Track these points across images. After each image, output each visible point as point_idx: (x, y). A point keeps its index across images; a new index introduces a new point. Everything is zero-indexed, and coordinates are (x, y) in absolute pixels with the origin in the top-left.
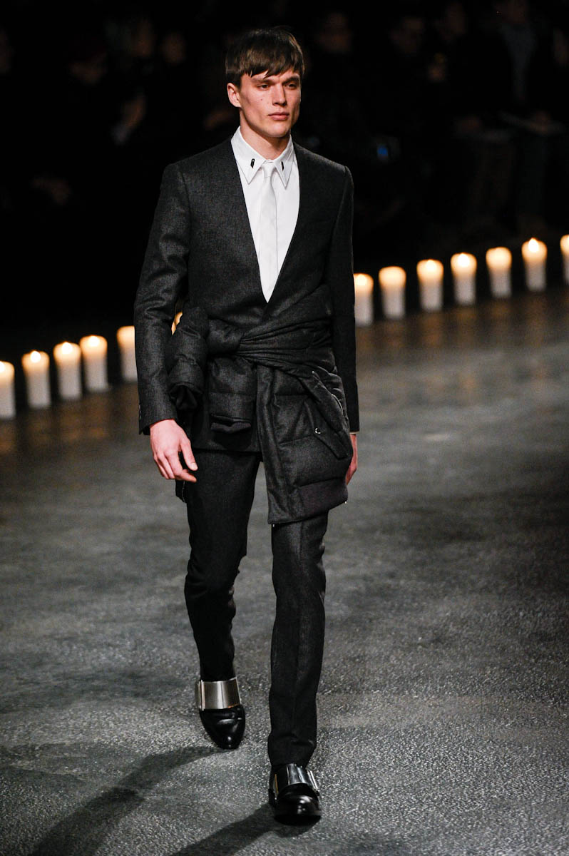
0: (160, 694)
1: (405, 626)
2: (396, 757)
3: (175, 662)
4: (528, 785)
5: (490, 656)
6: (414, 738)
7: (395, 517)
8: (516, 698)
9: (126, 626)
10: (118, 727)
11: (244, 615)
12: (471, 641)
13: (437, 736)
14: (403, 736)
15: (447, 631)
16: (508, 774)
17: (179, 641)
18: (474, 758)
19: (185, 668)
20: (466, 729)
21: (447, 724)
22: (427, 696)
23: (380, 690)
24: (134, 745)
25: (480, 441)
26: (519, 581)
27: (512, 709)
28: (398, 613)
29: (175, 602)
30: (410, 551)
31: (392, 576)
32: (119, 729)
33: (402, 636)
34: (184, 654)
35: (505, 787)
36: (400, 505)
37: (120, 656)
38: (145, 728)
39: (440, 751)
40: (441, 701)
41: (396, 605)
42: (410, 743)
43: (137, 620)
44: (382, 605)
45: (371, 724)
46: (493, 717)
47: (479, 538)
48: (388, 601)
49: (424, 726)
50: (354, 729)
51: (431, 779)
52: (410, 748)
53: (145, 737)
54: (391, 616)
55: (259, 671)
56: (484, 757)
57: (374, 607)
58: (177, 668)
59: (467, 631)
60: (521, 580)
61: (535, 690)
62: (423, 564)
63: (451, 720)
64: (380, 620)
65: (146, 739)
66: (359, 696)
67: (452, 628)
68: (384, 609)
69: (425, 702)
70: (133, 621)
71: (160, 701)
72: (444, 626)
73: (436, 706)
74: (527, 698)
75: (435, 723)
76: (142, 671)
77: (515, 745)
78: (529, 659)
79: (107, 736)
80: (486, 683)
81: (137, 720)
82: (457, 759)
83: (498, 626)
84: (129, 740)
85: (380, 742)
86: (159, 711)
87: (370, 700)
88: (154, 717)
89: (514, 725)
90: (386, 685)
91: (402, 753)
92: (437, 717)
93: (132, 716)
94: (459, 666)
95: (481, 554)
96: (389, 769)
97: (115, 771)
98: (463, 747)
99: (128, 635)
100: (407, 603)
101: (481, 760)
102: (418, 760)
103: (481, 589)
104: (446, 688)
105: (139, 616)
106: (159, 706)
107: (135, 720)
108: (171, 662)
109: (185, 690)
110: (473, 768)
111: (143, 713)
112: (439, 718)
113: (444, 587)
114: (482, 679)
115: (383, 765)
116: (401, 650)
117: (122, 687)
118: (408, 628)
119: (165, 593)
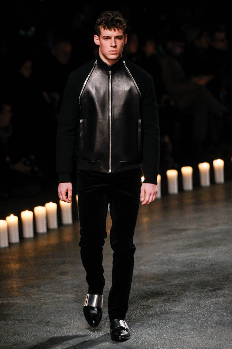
3: (148, 341)
17: (150, 331)
19: (153, 344)
34: (153, 338)
55: (189, 346)
58: (149, 344)
108: (146, 341)
119: (144, 308)
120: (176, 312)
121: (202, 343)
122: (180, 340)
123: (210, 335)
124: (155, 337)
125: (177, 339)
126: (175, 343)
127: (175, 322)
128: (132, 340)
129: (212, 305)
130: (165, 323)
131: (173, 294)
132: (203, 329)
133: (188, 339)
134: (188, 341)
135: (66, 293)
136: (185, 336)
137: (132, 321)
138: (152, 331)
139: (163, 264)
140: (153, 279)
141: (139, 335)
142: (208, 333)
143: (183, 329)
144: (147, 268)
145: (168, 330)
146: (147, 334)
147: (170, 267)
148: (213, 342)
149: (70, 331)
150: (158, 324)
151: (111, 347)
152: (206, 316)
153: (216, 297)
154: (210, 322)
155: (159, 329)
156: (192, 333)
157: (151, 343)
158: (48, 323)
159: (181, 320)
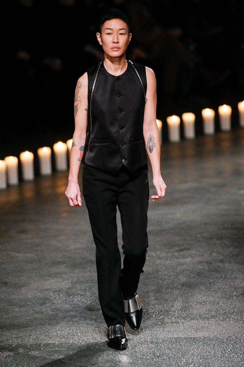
121: (167, 306)
122: (143, 302)
123: (175, 297)
132: (168, 291)
133: (153, 301)
134: (152, 303)
135: (26, 252)
142: (173, 295)
148: (179, 304)
149: (29, 292)
151: (72, 309)
152: (172, 278)
153: (183, 258)
154: (176, 283)
156: (157, 294)
158: (6, 284)
159: (146, 282)
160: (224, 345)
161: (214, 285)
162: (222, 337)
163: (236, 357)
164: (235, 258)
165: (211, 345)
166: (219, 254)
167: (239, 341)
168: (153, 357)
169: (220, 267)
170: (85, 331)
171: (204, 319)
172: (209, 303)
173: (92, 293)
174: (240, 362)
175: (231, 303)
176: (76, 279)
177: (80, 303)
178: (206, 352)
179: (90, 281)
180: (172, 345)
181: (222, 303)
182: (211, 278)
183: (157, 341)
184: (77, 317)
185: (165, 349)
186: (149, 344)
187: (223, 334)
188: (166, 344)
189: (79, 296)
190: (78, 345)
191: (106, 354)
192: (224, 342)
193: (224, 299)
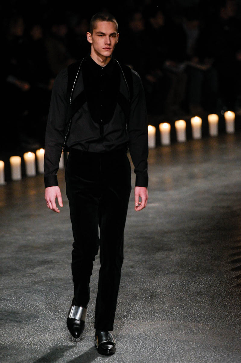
0: (28, 321)
1: (138, 289)
2: (133, 348)
3: (34, 307)
4: (191, 360)
5: (175, 303)
6: (141, 339)
7: (133, 240)
8: (187, 321)
9: (12, 291)
10: (8, 336)
11: (66, 286)
12: (167, 296)
13: (151, 338)
14: (136, 339)
15: (157, 291)
16: (182, 355)
17: (36, 297)
18: (167, 348)
19: (39, 309)
20: (164, 335)
21: (156, 333)
22: (147, 320)
23: (126, 318)
24: (16, 344)
25: (171, 206)
26: (188, 269)
27: (185, 326)
28: (135, 284)
29: (34, 280)
30: (140, 256)
31: (132, 267)
32: (9, 337)
33: (136, 294)
34: (39, 303)
35: (181, 360)
36: (136, 235)
37: (10, 304)
38: (20, 337)
39: (153, 345)
40: (153, 323)
41: (134, 280)
42: (139, 342)
43: (17, 288)
44: (127, 280)
45: (122, 333)
46: (176, 329)
47: (171, 250)
48: (130, 278)
49: (145, 334)
50: (115, 336)
51: (148, 358)
52: (139, 344)
53: (20, 341)
54: (131, 285)
56: (172, 347)
57: (124, 281)
58: (35, 310)
59: (165, 291)
60: (190, 268)
61: (195, 317)
62: (146, 262)
63: (157, 331)
64: (127, 287)
65: (21, 341)
66: (117, 321)
67: (159, 290)
68: (128, 282)
69: (146, 323)
70: (15, 289)
71: (27, 324)
72: (155, 290)
73: (151, 325)
74: (191, 321)
75: (151, 333)
76: (19, 311)
77: (185, 342)
78: (193, 303)
79: (3, 340)
80: (173, 314)
81: (17, 333)
82: (160, 349)
83: (179, 289)
84: (13, 342)
85: (126, 341)
86: (27, 329)
87: (122, 323)
88: (25, 332)
89: (186, 333)
90: (129, 316)
91: (136, 346)
92: (152, 330)
93: (15, 331)
94: (162, 307)
95: (172, 257)
96: (130, 353)
97: (7, 356)
98: (163, 343)
99: (13, 295)
100: (139, 279)
101: (170, 349)
102: (142, 349)
103: (172, 272)
104: (156, 317)
105: (19, 286)
106: (27, 326)
107: (16, 333)
108: (32, 307)
109: (39, 319)
110: (167, 352)
111: (20, 330)
112: (152, 331)
113: (155, 272)
114: (172, 312)
115: (127, 352)
116: (136, 300)
117: (10, 318)
118: (139, 290)
119: (30, 276)
120: (61, 279)
122: (63, 305)
124: (40, 302)
125: (61, 304)
126: (60, 308)
127: (60, 288)
128: (18, 306)
129: (94, 272)
130: (50, 289)
131: (58, 262)
136: (69, 301)
137: (19, 288)
138: (38, 297)
139: (49, 234)
140: (39, 248)
141: (26, 301)
143: (67, 294)
144: (34, 238)
145: (53, 296)
146: (33, 299)
147: (55, 237)
150: (44, 291)
155: (44, 295)
157: (37, 308)
159: (65, 287)
160: (135, 342)
161: (126, 288)
162: (133, 334)
163: (145, 352)
164: (144, 264)
165: (124, 342)
166: (129, 260)
167: (148, 338)
168: (72, 354)
169: (131, 272)
170: (11, 332)
171: (117, 318)
172: (121, 304)
173: (16, 298)
174: (149, 356)
175: (141, 304)
176: (2, 285)
177: (6, 307)
178: (119, 348)
179: (15, 287)
180: (89, 343)
181: (133, 304)
182: (124, 282)
183: (76, 340)
184: (3, 320)
185: (83, 346)
186: (68, 342)
187: (134, 332)
188: (84, 342)
189: (5, 301)
190: (4, 345)
191: (30, 352)
192: (135, 339)
193: (135, 301)
